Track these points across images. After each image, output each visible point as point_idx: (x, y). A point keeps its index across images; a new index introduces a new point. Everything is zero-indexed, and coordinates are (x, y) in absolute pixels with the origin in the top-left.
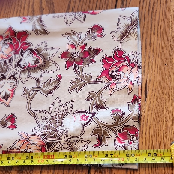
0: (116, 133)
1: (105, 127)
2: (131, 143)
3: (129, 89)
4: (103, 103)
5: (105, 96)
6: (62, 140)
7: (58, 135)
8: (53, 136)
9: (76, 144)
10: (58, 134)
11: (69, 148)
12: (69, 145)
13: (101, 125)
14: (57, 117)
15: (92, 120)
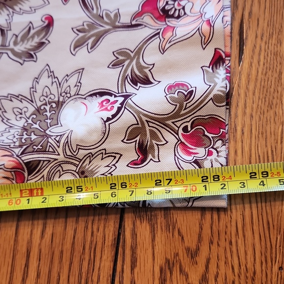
0: (178, 134)
1: (154, 122)
2: (210, 154)
3: (203, 38)
4: (147, 71)
5: (151, 56)
6: (59, 155)
7: (50, 146)
8: (39, 147)
9: (90, 162)
10: (49, 144)
11: (75, 171)
12: (75, 165)
13: (144, 119)
14: (48, 108)
15: (123, 108)
